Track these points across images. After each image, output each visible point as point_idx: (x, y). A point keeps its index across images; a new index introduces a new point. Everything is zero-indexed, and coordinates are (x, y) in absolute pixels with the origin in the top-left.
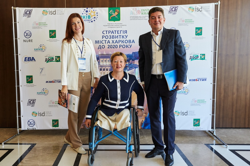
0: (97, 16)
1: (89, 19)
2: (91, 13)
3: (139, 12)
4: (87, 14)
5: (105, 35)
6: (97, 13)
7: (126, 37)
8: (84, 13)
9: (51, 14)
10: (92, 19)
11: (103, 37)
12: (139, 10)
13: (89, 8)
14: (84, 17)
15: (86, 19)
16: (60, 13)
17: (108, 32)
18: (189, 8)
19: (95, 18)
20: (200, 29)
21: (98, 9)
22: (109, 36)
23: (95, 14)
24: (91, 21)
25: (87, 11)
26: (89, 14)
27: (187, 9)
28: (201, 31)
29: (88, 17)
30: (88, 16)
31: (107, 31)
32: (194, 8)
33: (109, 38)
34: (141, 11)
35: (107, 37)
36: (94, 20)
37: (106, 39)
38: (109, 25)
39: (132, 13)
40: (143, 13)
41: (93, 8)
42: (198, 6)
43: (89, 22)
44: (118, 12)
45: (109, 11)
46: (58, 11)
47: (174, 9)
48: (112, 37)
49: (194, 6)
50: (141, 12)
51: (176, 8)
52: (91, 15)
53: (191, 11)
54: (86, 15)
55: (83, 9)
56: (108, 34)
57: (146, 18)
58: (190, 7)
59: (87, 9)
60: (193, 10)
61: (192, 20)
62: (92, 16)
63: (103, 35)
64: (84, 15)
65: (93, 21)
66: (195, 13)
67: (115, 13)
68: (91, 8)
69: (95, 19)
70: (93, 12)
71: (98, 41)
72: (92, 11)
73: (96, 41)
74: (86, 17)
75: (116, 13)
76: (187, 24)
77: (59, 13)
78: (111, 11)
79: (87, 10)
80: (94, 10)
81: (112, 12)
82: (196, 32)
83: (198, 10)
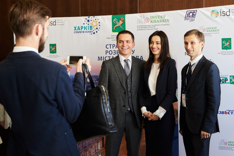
0: (100, 27)
1: (91, 30)
2: (93, 23)
3: (147, 19)
4: (88, 24)
5: (109, 50)
6: (99, 23)
7: (133, 52)
8: (85, 23)
9: (51, 24)
10: (94, 30)
11: (106, 53)
12: (147, 18)
13: (91, 17)
14: (86, 28)
15: (88, 30)
16: (61, 24)
17: (112, 46)
18: (211, 12)
19: (97, 28)
20: (229, 40)
21: (100, 18)
22: (113, 52)
23: (97, 24)
24: (93, 33)
25: (88, 21)
26: (91, 24)
27: (209, 14)
28: (230, 43)
29: (90, 28)
30: (90, 26)
31: (110, 45)
32: (219, 11)
33: (113, 53)
34: (150, 18)
35: (111, 52)
36: (97, 32)
37: (110, 55)
38: (112, 37)
39: (140, 22)
40: (153, 21)
41: (95, 17)
42: (225, 8)
43: (91, 33)
44: (123, 21)
45: (113, 20)
46: (58, 21)
47: (191, 14)
48: (116, 52)
49: (218, 8)
50: (150, 20)
51: (194, 13)
52: (93, 25)
53: (214, 16)
54: (87, 26)
55: (84, 18)
56: (112, 49)
57: (156, 28)
58: (213, 11)
59: (89, 17)
60: (218, 15)
61: (217, 29)
62: (94, 27)
63: (107, 49)
64: (86, 25)
65: (95, 33)
66: (219, 19)
67: (119, 22)
68: (92, 17)
69: (97, 30)
70: (95, 22)
71: (101, 57)
72: (93, 20)
73: (99, 57)
74: (87, 28)
75: (121, 22)
76: (209, 34)
77: (59, 24)
78: (114, 20)
79: (89, 19)
80: (96, 19)
81: (116, 21)
82: (223, 45)
83: (224, 15)
